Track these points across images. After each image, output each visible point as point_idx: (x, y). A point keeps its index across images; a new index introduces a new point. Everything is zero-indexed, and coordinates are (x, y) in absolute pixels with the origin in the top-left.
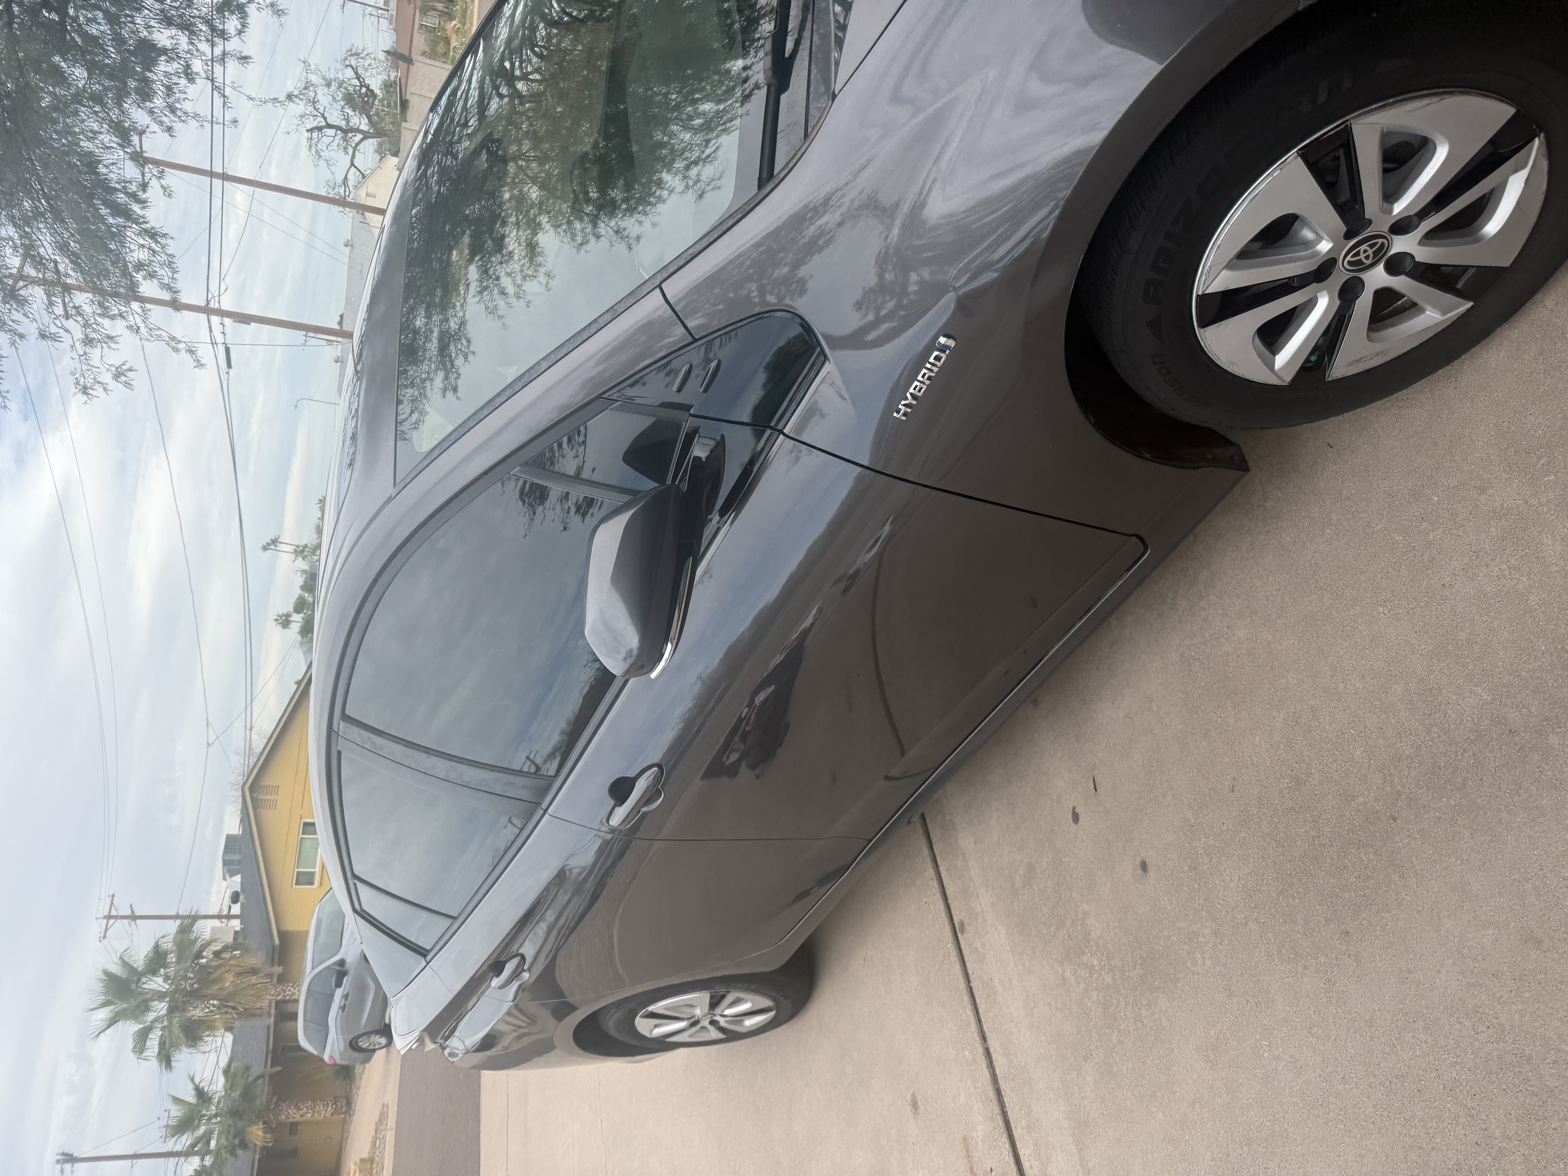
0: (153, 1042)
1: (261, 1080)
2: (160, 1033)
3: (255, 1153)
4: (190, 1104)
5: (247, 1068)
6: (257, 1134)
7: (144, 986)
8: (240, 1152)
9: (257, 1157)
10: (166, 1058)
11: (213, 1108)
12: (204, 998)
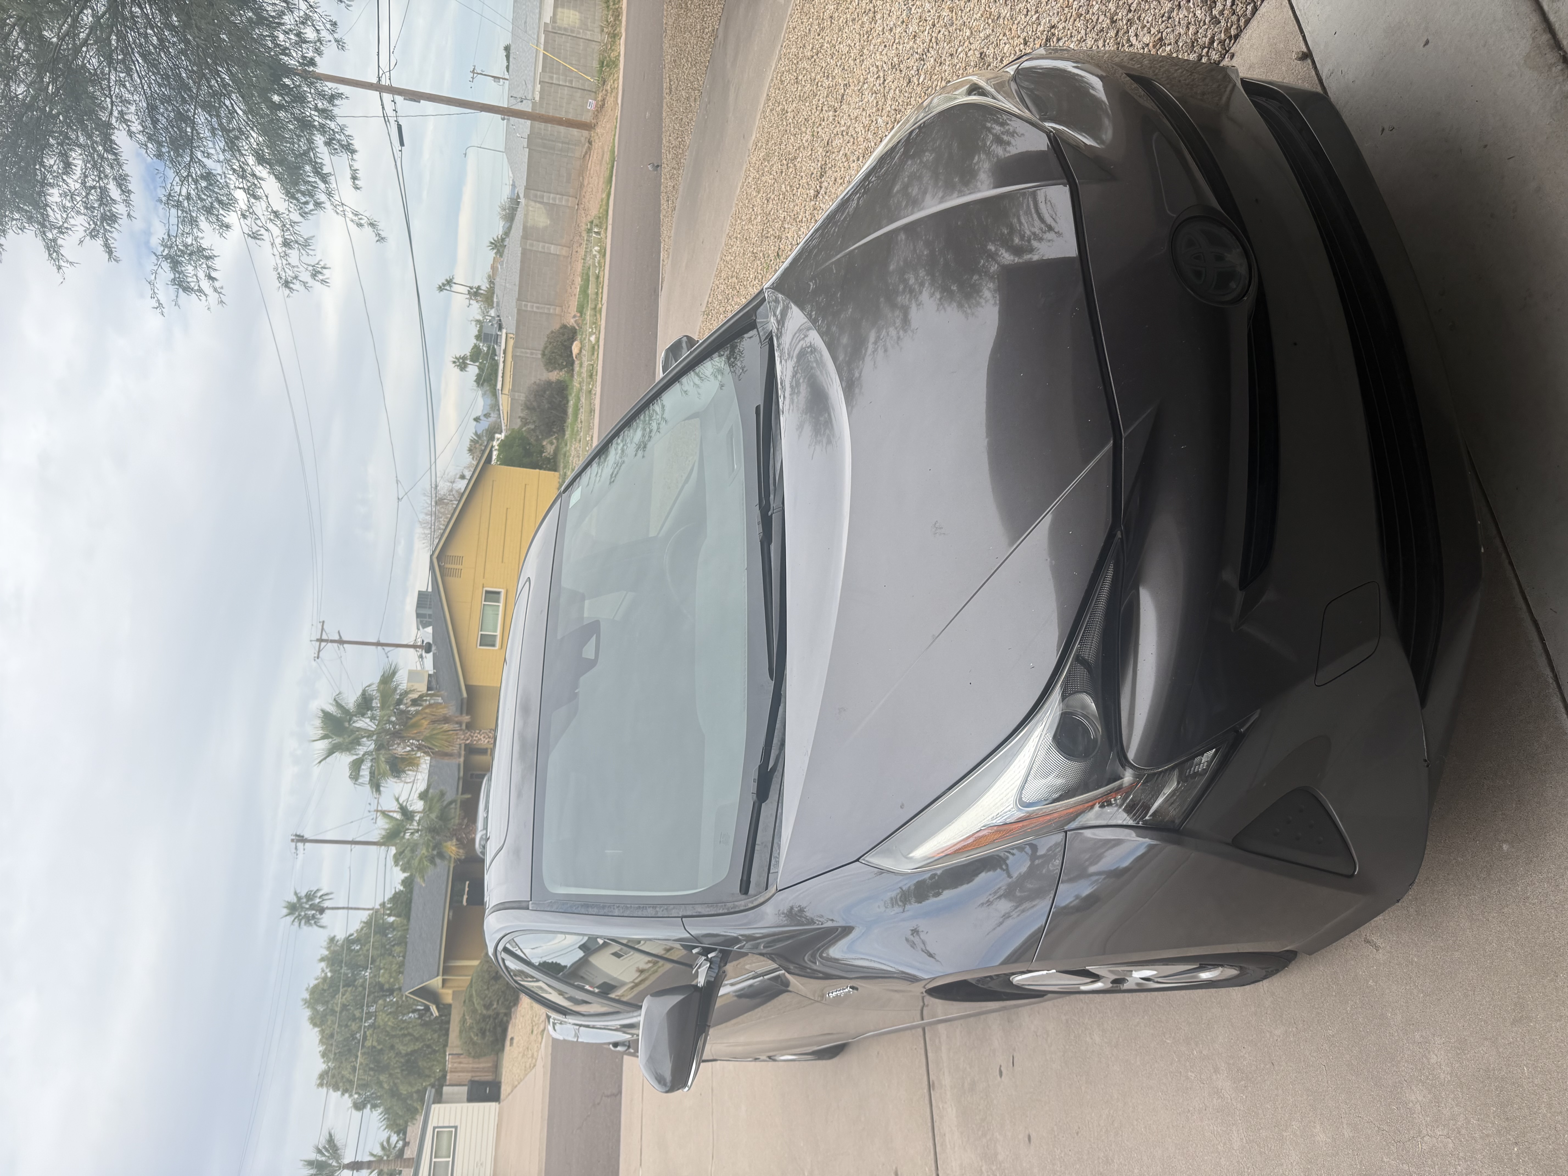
0: (365, 772)
1: (454, 804)
2: (369, 764)
3: (450, 862)
4: (397, 819)
5: (442, 794)
6: (452, 848)
7: (354, 725)
8: (438, 861)
9: (452, 866)
10: (376, 786)
11: (415, 823)
12: (403, 739)
